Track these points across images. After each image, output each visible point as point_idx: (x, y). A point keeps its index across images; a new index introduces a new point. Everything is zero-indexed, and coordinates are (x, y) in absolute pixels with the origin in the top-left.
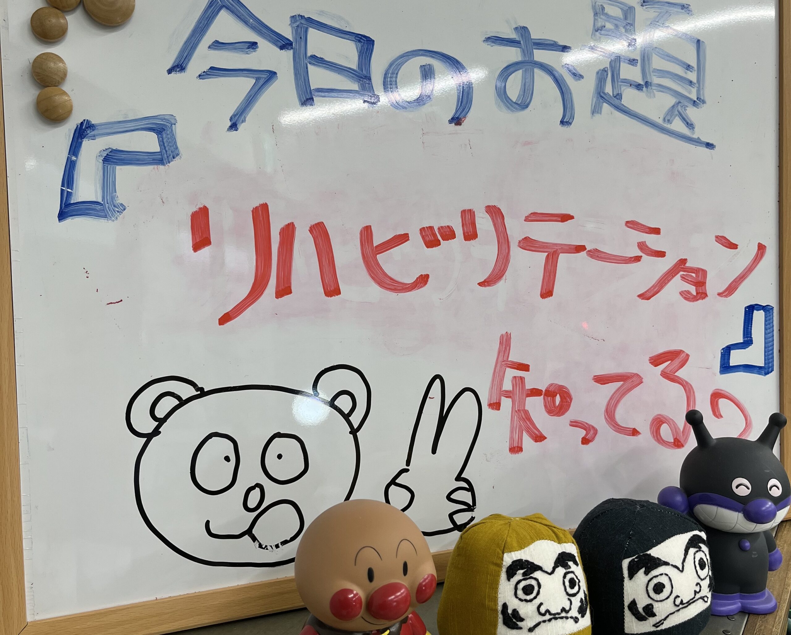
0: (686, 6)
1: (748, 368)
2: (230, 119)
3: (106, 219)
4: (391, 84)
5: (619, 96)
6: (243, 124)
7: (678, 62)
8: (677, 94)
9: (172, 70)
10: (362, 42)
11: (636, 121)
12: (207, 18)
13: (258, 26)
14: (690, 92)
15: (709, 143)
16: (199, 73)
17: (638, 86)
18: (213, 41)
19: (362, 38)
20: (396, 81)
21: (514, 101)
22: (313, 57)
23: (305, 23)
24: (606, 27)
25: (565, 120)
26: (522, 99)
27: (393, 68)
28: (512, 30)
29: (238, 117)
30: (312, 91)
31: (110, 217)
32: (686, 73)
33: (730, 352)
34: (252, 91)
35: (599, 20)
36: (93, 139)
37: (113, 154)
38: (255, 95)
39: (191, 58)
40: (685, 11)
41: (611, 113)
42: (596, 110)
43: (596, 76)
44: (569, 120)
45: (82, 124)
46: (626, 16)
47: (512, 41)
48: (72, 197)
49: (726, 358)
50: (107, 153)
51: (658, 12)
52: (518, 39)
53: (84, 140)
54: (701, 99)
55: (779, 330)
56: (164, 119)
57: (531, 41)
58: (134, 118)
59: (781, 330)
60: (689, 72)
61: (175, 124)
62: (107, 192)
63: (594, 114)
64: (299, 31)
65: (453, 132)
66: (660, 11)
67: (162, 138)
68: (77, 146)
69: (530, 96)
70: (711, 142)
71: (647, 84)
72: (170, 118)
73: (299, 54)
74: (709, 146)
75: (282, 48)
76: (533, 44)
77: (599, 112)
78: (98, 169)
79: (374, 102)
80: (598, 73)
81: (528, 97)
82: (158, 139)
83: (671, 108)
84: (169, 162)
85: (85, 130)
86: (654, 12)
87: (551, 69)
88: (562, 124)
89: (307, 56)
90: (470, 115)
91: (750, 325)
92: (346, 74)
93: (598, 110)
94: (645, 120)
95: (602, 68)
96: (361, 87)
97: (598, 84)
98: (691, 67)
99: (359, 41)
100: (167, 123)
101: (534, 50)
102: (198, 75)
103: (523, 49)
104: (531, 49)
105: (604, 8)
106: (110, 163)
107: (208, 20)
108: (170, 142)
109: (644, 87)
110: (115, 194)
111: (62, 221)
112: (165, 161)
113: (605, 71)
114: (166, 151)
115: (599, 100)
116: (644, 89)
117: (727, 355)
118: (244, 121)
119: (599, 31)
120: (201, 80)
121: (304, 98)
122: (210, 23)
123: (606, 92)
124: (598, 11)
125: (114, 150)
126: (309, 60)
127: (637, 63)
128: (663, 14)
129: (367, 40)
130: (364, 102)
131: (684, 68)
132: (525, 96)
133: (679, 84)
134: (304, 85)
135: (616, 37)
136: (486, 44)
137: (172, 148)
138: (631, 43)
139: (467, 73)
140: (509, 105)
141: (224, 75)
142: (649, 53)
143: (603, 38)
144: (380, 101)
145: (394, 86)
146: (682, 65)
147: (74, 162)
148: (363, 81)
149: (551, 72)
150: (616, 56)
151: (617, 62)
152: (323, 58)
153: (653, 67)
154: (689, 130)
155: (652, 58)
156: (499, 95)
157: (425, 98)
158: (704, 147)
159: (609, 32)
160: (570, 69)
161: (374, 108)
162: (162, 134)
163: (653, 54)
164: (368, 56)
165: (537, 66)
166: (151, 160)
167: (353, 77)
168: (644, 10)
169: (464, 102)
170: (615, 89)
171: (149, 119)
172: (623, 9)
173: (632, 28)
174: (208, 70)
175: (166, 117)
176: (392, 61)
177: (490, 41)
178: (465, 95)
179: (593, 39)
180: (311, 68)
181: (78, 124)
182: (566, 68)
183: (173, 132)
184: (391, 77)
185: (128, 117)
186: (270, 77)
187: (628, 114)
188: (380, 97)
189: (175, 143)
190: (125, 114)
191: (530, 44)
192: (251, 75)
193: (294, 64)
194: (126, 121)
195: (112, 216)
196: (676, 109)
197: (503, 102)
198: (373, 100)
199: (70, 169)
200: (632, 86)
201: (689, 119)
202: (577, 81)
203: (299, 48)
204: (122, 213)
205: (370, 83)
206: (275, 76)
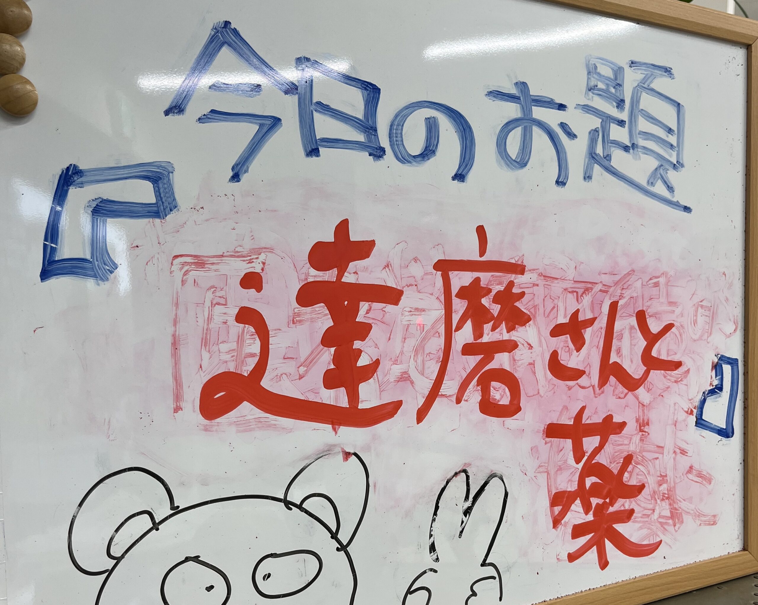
0: (669, 69)
3: (96, 278)
4: (396, 137)
5: (608, 157)
6: (246, 175)
7: (660, 125)
8: (660, 157)
9: (169, 111)
10: (368, 90)
11: (623, 183)
12: (208, 55)
14: (671, 156)
15: (686, 206)
16: (199, 116)
17: (626, 148)
19: (369, 85)
20: (401, 134)
21: (514, 158)
22: (319, 103)
23: (310, 66)
24: (599, 87)
25: (560, 180)
26: (521, 158)
27: (399, 120)
28: (512, 84)
29: (240, 166)
30: (318, 141)
31: (101, 278)
32: (667, 136)
34: (254, 140)
35: (592, 79)
36: (81, 187)
37: (103, 205)
38: (259, 142)
39: (191, 99)
40: (668, 74)
41: (602, 175)
42: (588, 171)
43: (588, 137)
44: (564, 180)
45: (68, 169)
46: (616, 77)
47: (514, 97)
48: (56, 253)
50: (96, 204)
51: (644, 74)
52: (517, 95)
53: (71, 187)
54: (680, 162)
56: (161, 166)
57: (530, 97)
58: (127, 164)
60: (670, 135)
61: (172, 173)
62: (97, 248)
65: (456, 189)
66: (646, 73)
67: (158, 188)
68: (63, 194)
69: (528, 155)
70: (688, 206)
71: (634, 146)
72: (167, 166)
73: (304, 99)
74: (687, 209)
75: (288, 93)
76: (532, 101)
78: (87, 221)
79: (379, 155)
80: (590, 133)
82: (154, 189)
83: (654, 171)
84: (166, 216)
85: (71, 176)
86: (641, 73)
87: (549, 128)
88: (558, 184)
89: (313, 103)
90: (472, 172)
92: (351, 124)
93: (590, 169)
94: (632, 182)
95: (594, 128)
96: (367, 138)
97: (590, 144)
98: (672, 131)
99: (366, 89)
100: (164, 170)
101: (533, 107)
102: (197, 118)
103: (522, 105)
104: (530, 106)
105: (597, 67)
106: (100, 215)
107: (211, 58)
108: (166, 193)
109: (631, 149)
110: (105, 250)
111: (45, 281)
112: (161, 215)
113: (597, 131)
114: (163, 203)
115: (591, 162)
116: (631, 151)
118: (246, 171)
119: (592, 90)
120: (201, 124)
121: (310, 148)
122: (212, 61)
123: (597, 152)
124: (591, 69)
125: (105, 200)
126: (314, 107)
127: (625, 124)
128: (649, 76)
129: (374, 89)
130: (370, 155)
131: (667, 132)
132: (523, 154)
133: (662, 147)
134: (309, 133)
135: (607, 97)
136: (488, 98)
137: (170, 200)
138: (620, 104)
139: (470, 128)
140: (509, 163)
141: (225, 119)
142: (636, 114)
143: (596, 98)
144: (385, 155)
145: (399, 139)
146: (664, 128)
147: (59, 213)
148: (368, 132)
149: (548, 131)
150: (606, 117)
151: (607, 122)
152: (329, 106)
153: (639, 130)
154: (670, 193)
155: (638, 120)
156: (500, 153)
157: (430, 153)
158: (682, 211)
159: (600, 92)
160: (565, 128)
161: (379, 161)
162: (158, 183)
163: (640, 117)
164: (374, 105)
165: (535, 123)
166: (147, 213)
167: (358, 127)
168: (633, 71)
169: (467, 158)
170: (605, 150)
171: (143, 166)
172: (613, 69)
173: (622, 89)
174: (208, 113)
175: (163, 164)
176: (398, 112)
177: (492, 96)
178: (468, 152)
179: (586, 98)
180: (316, 115)
181: (64, 169)
182: (561, 127)
183: (170, 182)
184: (397, 129)
185: (120, 163)
186: (275, 123)
187: (617, 175)
188: (386, 150)
189: (173, 193)
190: (117, 160)
191: (529, 101)
192: (254, 121)
193: (299, 111)
194: (118, 167)
195: (102, 276)
196: (658, 172)
197: (503, 159)
198: (379, 153)
199: (54, 221)
200: (620, 147)
201: (670, 182)
202: (570, 140)
203: (304, 93)
204: (113, 272)
205: (376, 134)
206: (280, 123)
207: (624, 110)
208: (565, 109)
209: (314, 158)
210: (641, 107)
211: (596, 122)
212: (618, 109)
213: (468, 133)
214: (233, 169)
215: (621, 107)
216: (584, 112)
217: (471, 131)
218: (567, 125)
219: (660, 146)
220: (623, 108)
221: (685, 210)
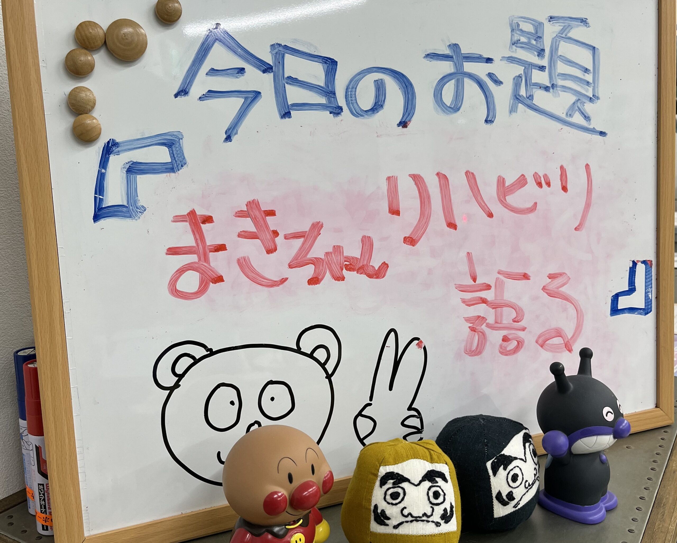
0: (584, 19)
1: (632, 310)
2: (225, 133)
3: (131, 218)
4: (351, 97)
5: (531, 97)
6: (236, 136)
7: (577, 66)
8: (577, 93)
9: (177, 94)
10: (327, 63)
11: (544, 117)
12: (204, 50)
13: (245, 54)
14: (587, 91)
15: (602, 131)
16: (200, 96)
17: (546, 88)
18: (210, 69)
19: (328, 60)
20: (355, 94)
21: (449, 105)
22: (289, 78)
23: (282, 50)
24: (521, 41)
25: (488, 119)
26: (455, 103)
27: (353, 84)
28: (446, 47)
29: (231, 130)
30: (289, 106)
31: (134, 217)
32: (584, 75)
33: (618, 299)
34: (241, 110)
35: (515, 35)
36: (118, 155)
37: (134, 166)
38: (244, 112)
39: (192, 84)
40: (584, 24)
41: (525, 112)
42: (513, 110)
43: (513, 82)
44: (492, 119)
45: (108, 142)
46: (536, 31)
47: (448, 56)
48: (103, 202)
49: (615, 303)
50: (129, 165)
52: (451, 54)
53: (111, 155)
54: (596, 96)
55: (657, 279)
56: (173, 135)
57: (462, 56)
58: (150, 136)
59: (658, 279)
60: (586, 74)
61: (182, 139)
62: (131, 197)
63: (511, 113)
64: (277, 57)
65: (401, 133)
66: (563, 25)
67: (172, 151)
68: (105, 160)
69: (461, 101)
70: (603, 131)
71: (553, 86)
72: (178, 134)
73: (278, 75)
74: (602, 134)
75: (264, 71)
76: (463, 58)
77: (515, 111)
78: (123, 178)
80: (514, 79)
81: (459, 101)
82: (169, 152)
83: (572, 104)
84: (179, 170)
85: (111, 147)
86: (559, 26)
87: (478, 78)
88: (487, 122)
89: (285, 78)
90: (413, 119)
91: (634, 276)
92: (315, 91)
93: (515, 108)
94: (552, 115)
95: (517, 75)
96: (328, 100)
97: (515, 88)
98: (588, 70)
99: (326, 63)
100: (176, 138)
101: (464, 63)
102: (198, 98)
103: (455, 62)
104: (462, 62)
105: (519, 24)
106: (132, 173)
107: (205, 52)
108: (178, 154)
109: (551, 88)
110: (137, 198)
111: (97, 222)
112: (175, 170)
113: (520, 77)
114: (176, 161)
115: (516, 102)
116: (551, 90)
117: (616, 300)
118: (236, 133)
119: (515, 44)
120: (201, 101)
121: (283, 111)
122: (206, 54)
123: (521, 94)
124: (514, 27)
125: (135, 162)
126: (286, 80)
127: (545, 69)
128: (566, 27)
129: (332, 62)
130: (331, 113)
131: (583, 71)
132: (457, 101)
133: (579, 85)
134: (283, 101)
135: (529, 49)
136: (426, 60)
137: (181, 158)
138: (541, 53)
139: (411, 84)
140: (444, 109)
141: (220, 96)
142: (555, 60)
143: (519, 50)
144: (343, 112)
145: (353, 99)
146: (581, 69)
147: (104, 174)
148: (329, 96)
149: (477, 80)
150: (530, 65)
151: (529, 68)
152: (297, 78)
153: (558, 72)
154: (587, 122)
155: (557, 64)
156: (436, 102)
157: (378, 107)
158: (598, 135)
159: (523, 45)
160: (492, 77)
161: (338, 117)
162: (172, 147)
163: (558, 61)
164: (333, 75)
165: (467, 75)
166: (165, 169)
167: (321, 93)
168: (551, 25)
169: (409, 109)
170: (528, 93)
171: (161, 136)
172: (534, 25)
173: (542, 40)
174: (206, 93)
176: (352, 78)
177: (429, 57)
178: (410, 103)
179: (510, 51)
180: (287, 87)
181: (105, 143)
182: (489, 76)
183: (181, 146)
184: (351, 91)
185: (145, 135)
186: (256, 96)
187: (538, 111)
188: (343, 108)
189: (183, 153)
190: (142, 133)
191: (461, 58)
192: (241, 96)
193: (274, 85)
194: (143, 138)
195: (135, 216)
196: (576, 105)
197: (439, 107)
198: (337, 111)
199: (101, 180)
200: (541, 88)
201: (586, 113)
202: (497, 86)
203: (278, 70)
204: (143, 213)
205: (335, 97)
206: (260, 95)
207: (544, 58)
208: (492, 61)
209: (287, 119)
210: (560, 53)
211: (520, 70)
212: (539, 57)
213: (409, 88)
215: (541, 55)
216: (509, 63)
217: (412, 87)
218: (494, 74)
219: (578, 84)
220: (544, 56)
221: (601, 134)
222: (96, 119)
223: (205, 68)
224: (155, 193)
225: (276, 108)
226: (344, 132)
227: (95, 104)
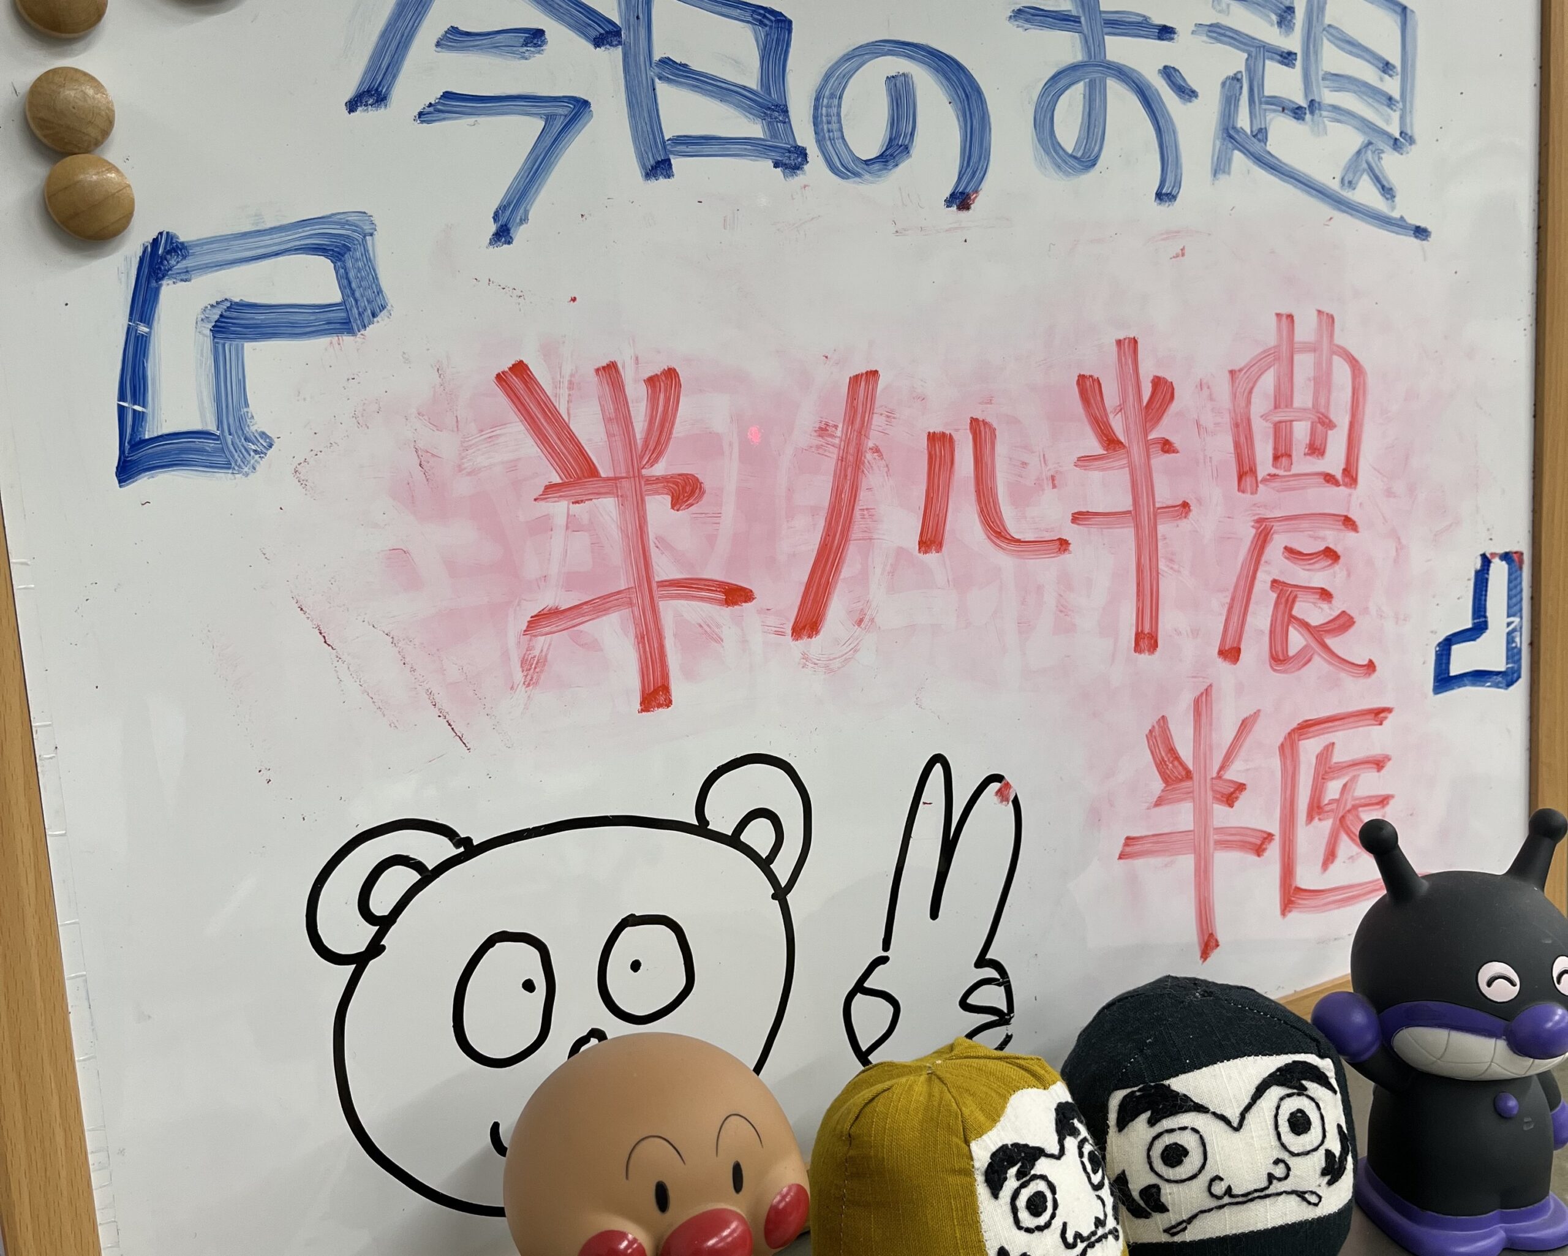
1: (1479, 677)
2: (494, 218)
3: (230, 471)
4: (829, 123)
5: (1261, 134)
6: (523, 227)
7: (1368, 57)
8: (1367, 126)
9: (356, 103)
10: (766, 25)
11: (1291, 186)
14: (1388, 121)
15: (1419, 227)
16: (419, 109)
17: (1297, 111)
18: (446, 29)
19: (767, 15)
20: (839, 115)
21: (1070, 151)
22: (666, 62)
25: (1164, 191)
26: (1085, 147)
27: (833, 85)
29: (510, 210)
30: (667, 143)
31: (239, 466)
32: (1382, 80)
33: (1450, 650)
34: (537, 150)
36: (186, 281)
37: (234, 314)
38: (547, 156)
39: (398, 71)
41: (1249, 173)
42: (1220, 167)
43: (1221, 93)
44: (1172, 190)
45: (155, 242)
47: (1064, 17)
48: (146, 424)
49: (1444, 661)
50: (220, 313)
52: (1074, 13)
53: (164, 282)
54: (1406, 134)
55: (1532, 597)
56: (347, 223)
57: (1101, 17)
58: (277, 224)
59: (1535, 599)
60: (1386, 77)
61: (371, 235)
62: (227, 407)
63: (1218, 176)
64: (633, 3)
65: (957, 225)
67: (345, 270)
68: (148, 297)
69: (1099, 141)
70: (1423, 225)
71: (1313, 105)
72: (360, 220)
73: (635, 56)
74: (1420, 232)
75: (598, 42)
76: (1105, 23)
77: (1226, 170)
78: (202, 350)
79: (795, 164)
80: (1224, 84)
81: (1095, 143)
82: (337, 273)
83: (1354, 156)
84: (365, 327)
85: (163, 258)
87: (1140, 81)
88: (1161, 199)
89: (654, 61)
90: (986, 186)
91: (1484, 593)
92: (737, 102)
93: (1225, 164)
94: (1308, 183)
95: (1231, 74)
96: (768, 129)
97: (1225, 108)
98: (1391, 67)
99: (761, 23)
100: (354, 231)
101: (1106, 37)
102: (416, 113)
103: (1084, 35)
104: (1100, 33)
106: (229, 336)
108: (362, 279)
109: (1307, 112)
110: (245, 410)
111: (128, 485)
112: (355, 327)
113: (1238, 80)
114: (356, 301)
115: (1227, 146)
116: (1308, 116)
117: (1446, 655)
118: (524, 220)
120: (425, 125)
121: (651, 159)
123: (1239, 125)
125: (237, 304)
126: (657, 70)
127: (1296, 60)
129: (778, 21)
130: (776, 165)
131: (1379, 69)
132: (1089, 140)
133: (1369, 103)
134: (650, 130)
135: (1258, 4)
136: (1014, 25)
137: (370, 293)
138: (1285, 18)
139: (978, 91)
140: (1060, 161)
141: (473, 111)
142: (1317, 36)
143: (1236, 7)
144: (808, 162)
145: (835, 126)
146: (1376, 62)
147: (145, 338)
148: (771, 116)
149: (1137, 86)
150: (1257, 47)
151: (1258, 58)
152: (687, 65)
153: (1325, 70)
154: (1385, 200)
155: (1322, 50)
156: (1040, 141)
157: (897, 152)
158: (1410, 236)
160: (1172, 79)
161: (796, 178)
162: (343, 259)
163: (1325, 41)
164: (780, 58)
165: (1113, 72)
166: (324, 324)
167: (751, 107)
169: (974, 159)
170: (1254, 121)
171: (308, 226)
174: (437, 101)
175: (349, 218)
176: (830, 68)
177: (1021, 19)
178: (976, 140)
179: (1214, 9)
180: (661, 87)
181: (146, 244)
182: (1165, 76)
183: (369, 254)
184: (829, 106)
185: (263, 222)
186: (576, 114)
187: (1279, 172)
188: (808, 151)
189: (376, 278)
190: (256, 216)
191: (1098, 23)
192: (534, 110)
193: (626, 81)
194: (259, 231)
195: (242, 464)
196: (1363, 157)
197: (1048, 154)
198: (794, 159)
199: (136, 356)
200: (1286, 111)
201: (1385, 177)
202: (1184, 104)
203: (634, 41)
204: (266, 454)
205: (787, 120)
206: (587, 110)
207: (1293, 30)
208: (1172, 36)
209: (662, 181)
210: (1327, 21)
211: (1235, 61)
212: (1281, 27)
213: (974, 102)
214: (496, 217)
215: (1286, 22)
216: (1211, 41)
217: (981, 99)
218: (1178, 71)
219: (1366, 101)
220: (1292, 25)
221: (1417, 234)
222: (117, 171)
223: (432, 27)
224: (299, 395)
225: (632, 150)
226: (812, 219)
227: (110, 123)
